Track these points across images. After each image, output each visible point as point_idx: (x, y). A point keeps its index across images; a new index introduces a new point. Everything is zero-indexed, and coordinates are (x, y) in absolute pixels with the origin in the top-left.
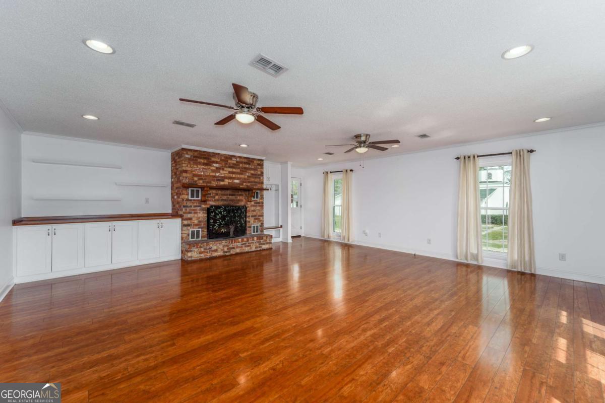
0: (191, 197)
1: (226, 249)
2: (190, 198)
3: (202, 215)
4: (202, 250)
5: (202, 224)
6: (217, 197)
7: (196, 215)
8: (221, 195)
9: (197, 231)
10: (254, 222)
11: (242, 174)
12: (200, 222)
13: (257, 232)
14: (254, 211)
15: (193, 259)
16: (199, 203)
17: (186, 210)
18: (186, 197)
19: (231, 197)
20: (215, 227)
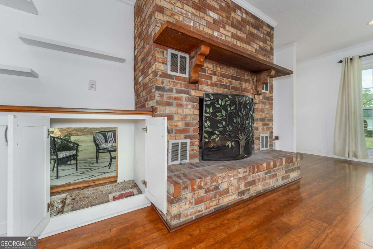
0: (172, 70)
1: (243, 188)
2: (170, 72)
3: (192, 111)
4: (202, 193)
5: (191, 129)
6: (214, 78)
7: (180, 111)
8: (222, 75)
9: (182, 143)
10: (263, 129)
11: (248, 43)
12: (187, 124)
13: (266, 146)
14: (262, 111)
15: (182, 219)
16: (186, 86)
17: (162, 96)
18: (162, 67)
19: (234, 81)
20: (214, 137)
